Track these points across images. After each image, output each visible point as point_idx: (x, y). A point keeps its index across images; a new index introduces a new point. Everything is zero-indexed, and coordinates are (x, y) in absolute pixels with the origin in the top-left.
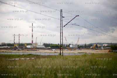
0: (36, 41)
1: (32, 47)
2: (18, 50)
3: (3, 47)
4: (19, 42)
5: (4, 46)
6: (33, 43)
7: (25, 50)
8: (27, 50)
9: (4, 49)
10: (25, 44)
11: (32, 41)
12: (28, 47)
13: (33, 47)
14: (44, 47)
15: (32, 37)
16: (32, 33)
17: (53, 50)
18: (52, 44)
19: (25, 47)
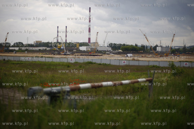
0: (97, 38)
1: (89, 49)
2: (65, 55)
3: (37, 49)
4: (66, 40)
5: (40, 47)
6: (91, 42)
7: (77, 54)
8: (81, 55)
9: (40, 51)
10: (76, 45)
11: (89, 39)
12: (83, 48)
13: (91, 49)
14: (110, 49)
15: (89, 31)
16: (90, 25)
17: (129, 55)
18: (124, 45)
19: (76, 49)
